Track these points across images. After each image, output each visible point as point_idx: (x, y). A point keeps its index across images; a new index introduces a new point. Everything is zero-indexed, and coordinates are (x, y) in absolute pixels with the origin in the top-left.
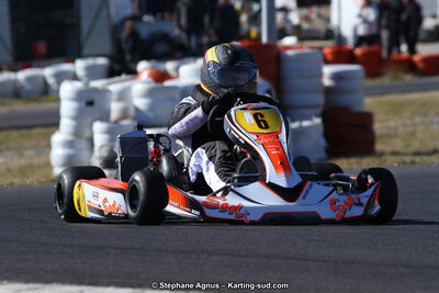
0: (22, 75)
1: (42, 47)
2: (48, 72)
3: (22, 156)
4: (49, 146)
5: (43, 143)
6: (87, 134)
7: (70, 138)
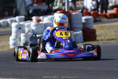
0: (1, 21)
1: (7, 13)
2: (8, 20)
3: (2, 43)
4: (9, 40)
5: (7, 39)
6: (19, 37)
7: (14, 38)
